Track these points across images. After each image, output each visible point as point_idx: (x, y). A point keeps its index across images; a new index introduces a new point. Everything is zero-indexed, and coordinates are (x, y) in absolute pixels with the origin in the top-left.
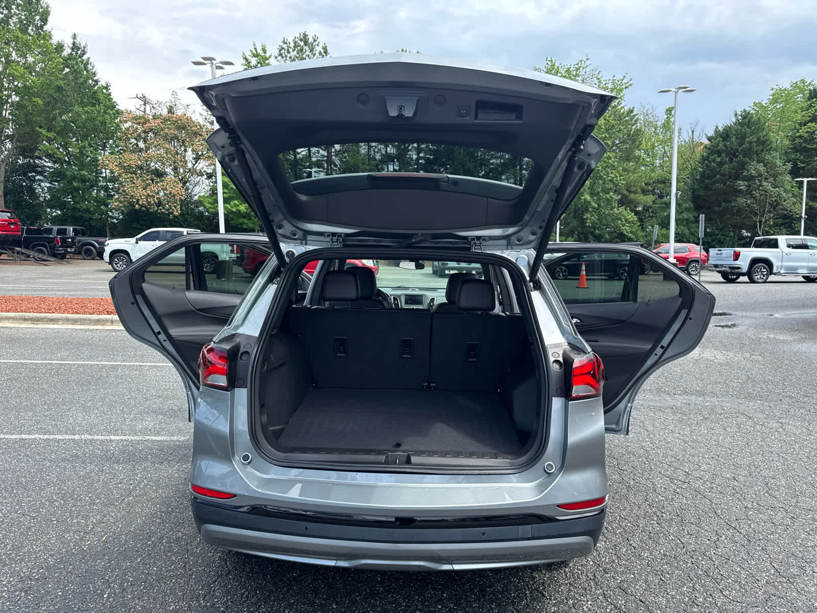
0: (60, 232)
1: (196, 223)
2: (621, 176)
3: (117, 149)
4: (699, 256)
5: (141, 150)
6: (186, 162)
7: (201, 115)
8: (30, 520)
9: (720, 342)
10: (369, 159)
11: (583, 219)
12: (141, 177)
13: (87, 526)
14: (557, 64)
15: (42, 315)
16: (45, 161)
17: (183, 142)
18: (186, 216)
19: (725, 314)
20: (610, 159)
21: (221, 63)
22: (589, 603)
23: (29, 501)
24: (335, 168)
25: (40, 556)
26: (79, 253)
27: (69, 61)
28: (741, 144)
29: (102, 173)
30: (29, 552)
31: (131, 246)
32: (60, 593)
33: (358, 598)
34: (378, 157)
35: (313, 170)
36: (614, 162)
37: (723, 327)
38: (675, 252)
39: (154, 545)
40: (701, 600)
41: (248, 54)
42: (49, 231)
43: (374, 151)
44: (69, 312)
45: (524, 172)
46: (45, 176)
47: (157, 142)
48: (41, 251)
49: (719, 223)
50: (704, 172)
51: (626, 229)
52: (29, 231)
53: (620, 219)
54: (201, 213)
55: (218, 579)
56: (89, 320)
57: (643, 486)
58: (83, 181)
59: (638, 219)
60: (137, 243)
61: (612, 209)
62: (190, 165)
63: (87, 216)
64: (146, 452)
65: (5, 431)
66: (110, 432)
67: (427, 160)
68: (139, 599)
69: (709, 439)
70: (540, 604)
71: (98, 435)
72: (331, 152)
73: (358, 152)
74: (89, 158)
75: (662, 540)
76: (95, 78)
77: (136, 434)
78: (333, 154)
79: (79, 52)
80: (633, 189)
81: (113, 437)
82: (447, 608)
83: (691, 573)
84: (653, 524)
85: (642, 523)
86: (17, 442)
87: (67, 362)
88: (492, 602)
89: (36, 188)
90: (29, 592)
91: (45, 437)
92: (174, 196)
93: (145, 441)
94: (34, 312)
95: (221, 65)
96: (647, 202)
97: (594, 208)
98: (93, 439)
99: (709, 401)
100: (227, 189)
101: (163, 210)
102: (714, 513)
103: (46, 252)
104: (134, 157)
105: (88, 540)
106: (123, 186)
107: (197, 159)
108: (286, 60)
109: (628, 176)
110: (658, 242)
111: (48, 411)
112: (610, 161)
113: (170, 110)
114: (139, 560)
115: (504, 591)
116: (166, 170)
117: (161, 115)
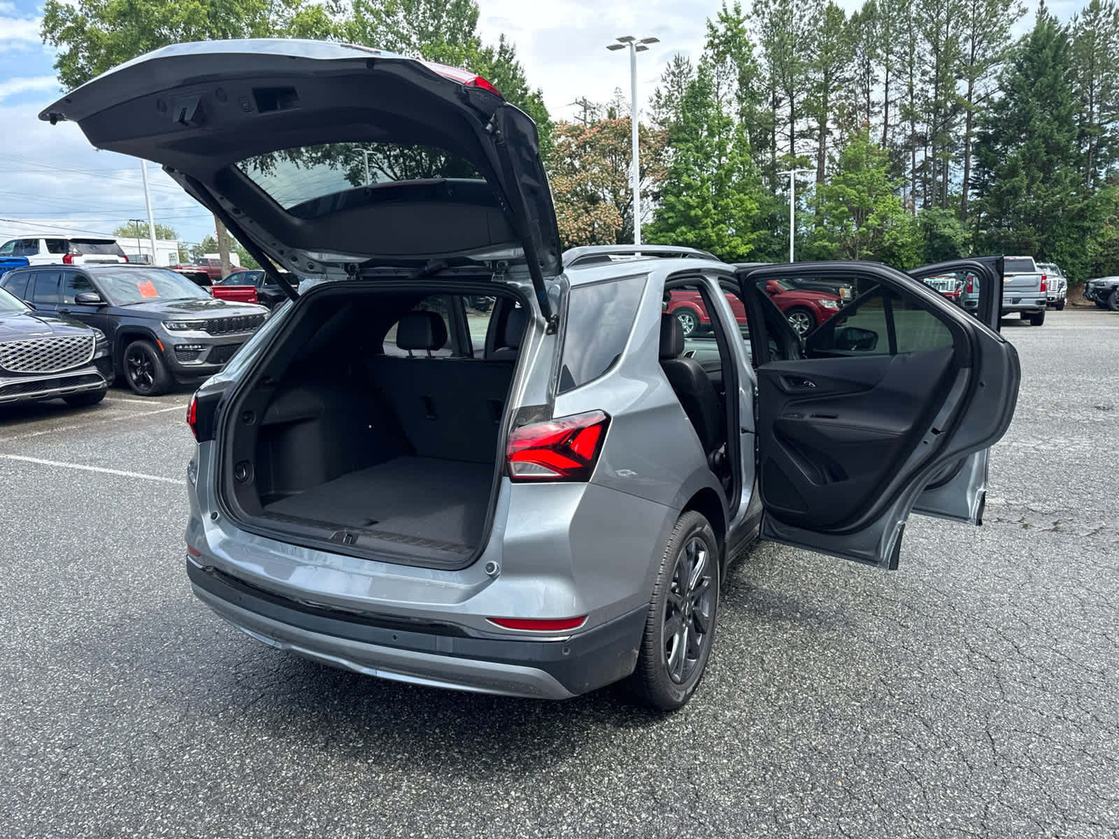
5: (574, 171)
7: (648, 114)
12: (572, 205)
17: (625, 154)
21: (642, 41)
24: (830, 166)
27: (497, 70)
34: (900, 140)
35: (794, 172)
41: (715, 20)
43: (895, 132)
47: (592, 157)
67: (985, 138)
76: (524, 86)
78: (828, 145)
79: (507, 56)
92: (609, 227)
95: (642, 44)
108: (763, 18)
113: (611, 114)
116: (602, 193)
117: (600, 122)
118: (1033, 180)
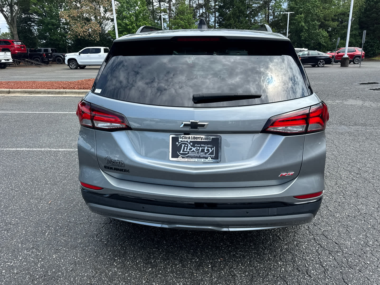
0: (45, 51)
1: (108, 44)
2: (321, 11)
3: (67, 8)
4: (360, 54)
5: (78, 8)
6: (100, 13)
8: (15, 193)
9: (373, 97)
10: (190, 7)
11: (300, 36)
12: (79, 22)
13: (42, 195)
15: (33, 90)
16: (35, 16)
17: (98, 2)
18: (103, 41)
19: (375, 83)
20: (316, 2)
22: (306, 243)
23: (16, 182)
24: (173, 13)
25: (17, 212)
26: (55, 61)
29: (61, 20)
30: (12, 210)
31: (77, 56)
32: (24, 232)
33: (178, 238)
34: (194, 5)
35: (162, 14)
36: (318, 4)
37: (374, 90)
38: (348, 52)
39: (75, 206)
40: (371, 243)
42: (40, 50)
43: (193, 3)
44: (45, 89)
45: (270, 11)
46: (35, 23)
47: (86, 3)
48: (37, 61)
49: (372, 36)
50: (367, 8)
51: (322, 41)
52: (31, 51)
53: (319, 35)
54: (109, 39)
55: (104, 225)
56: (55, 92)
57: (334, 176)
58: (53, 25)
59: (329, 35)
60: (79, 55)
61: (316, 30)
62: (102, 15)
63: (57, 42)
64: (75, 157)
65: (10, 146)
66: (59, 147)
67: (220, 7)
68: (63, 236)
69: (370, 149)
70: (278, 244)
71: (53, 148)
72: (171, 4)
73: (184, 3)
74: (54, 13)
75: (346, 207)
77: (72, 148)
78: (172, 5)
80: (327, 19)
81: (60, 150)
82: (226, 245)
83: (364, 227)
84: (341, 198)
85: (334, 196)
86: (14, 152)
87: (43, 112)
88: (251, 242)
89: (32, 30)
90: (9, 231)
91: (28, 149)
92: (96, 31)
93: (76, 151)
94: (29, 89)
96: (334, 25)
97: (306, 30)
98: (51, 151)
99: (369, 129)
100: (121, 26)
101: (92, 39)
102: (375, 192)
103: (39, 60)
104: (75, 11)
105: (42, 203)
106: (72, 27)
107: (106, 11)
109: (325, 11)
110: (339, 47)
111: (31, 136)
112: (316, 3)
114: (66, 214)
115: (257, 235)
116: (91, 18)
118: (235, 22)
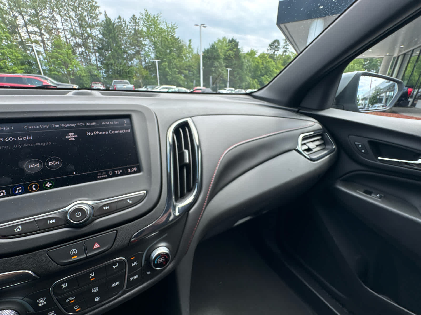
14: (149, 13)
28: (212, 55)
